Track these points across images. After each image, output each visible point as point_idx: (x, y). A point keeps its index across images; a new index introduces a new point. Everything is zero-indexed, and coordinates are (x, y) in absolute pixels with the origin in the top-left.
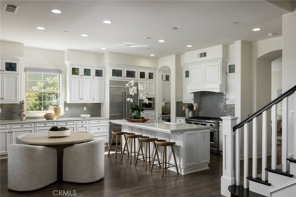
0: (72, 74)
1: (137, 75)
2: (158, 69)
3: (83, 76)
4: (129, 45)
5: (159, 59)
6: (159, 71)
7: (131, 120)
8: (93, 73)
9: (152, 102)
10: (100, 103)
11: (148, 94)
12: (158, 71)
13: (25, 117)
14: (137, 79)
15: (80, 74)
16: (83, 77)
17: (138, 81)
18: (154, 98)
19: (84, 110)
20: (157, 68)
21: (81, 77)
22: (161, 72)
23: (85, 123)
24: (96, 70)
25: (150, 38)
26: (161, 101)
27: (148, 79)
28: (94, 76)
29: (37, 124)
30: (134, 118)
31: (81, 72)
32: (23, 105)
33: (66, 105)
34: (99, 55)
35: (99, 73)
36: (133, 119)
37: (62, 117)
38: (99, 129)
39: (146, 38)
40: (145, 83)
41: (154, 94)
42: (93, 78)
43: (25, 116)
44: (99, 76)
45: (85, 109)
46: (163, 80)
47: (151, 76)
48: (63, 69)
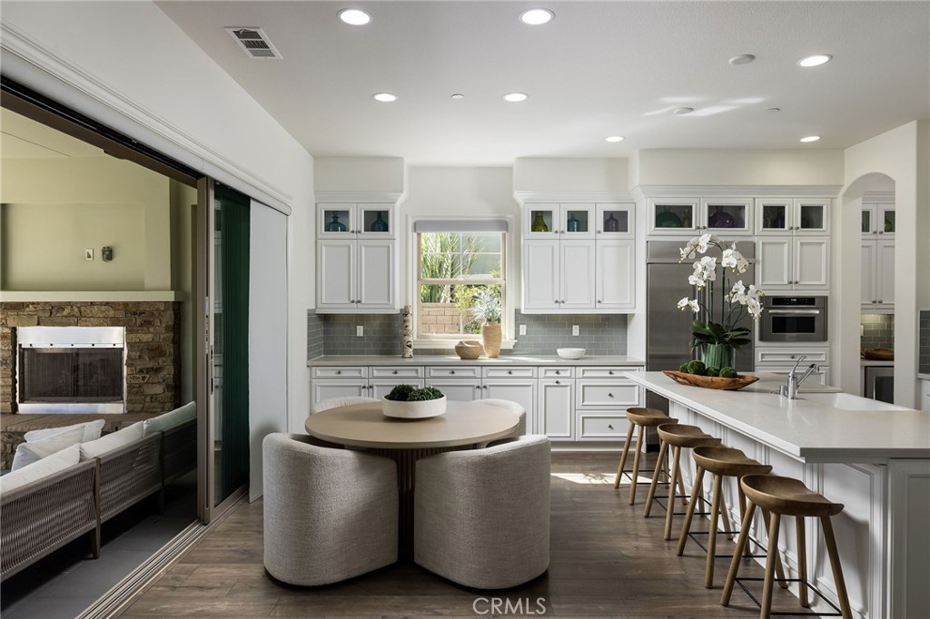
0: (532, 231)
1: (754, 217)
2: (843, 190)
3: (562, 232)
4: (692, 109)
5: (846, 150)
6: (850, 194)
7: (685, 378)
8: (596, 221)
9: (818, 312)
10: (626, 315)
11: (797, 283)
12: (844, 195)
13: (411, 350)
14: (750, 233)
15: (556, 226)
16: (563, 236)
17: (755, 240)
18: (825, 299)
19: (574, 334)
20: (839, 187)
21: (558, 238)
22: (860, 200)
23: (568, 374)
24: (605, 212)
25: (752, 57)
26: (860, 307)
27: (797, 228)
28: (599, 232)
29: (432, 371)
30: (697, 372)
31: (559, 221)
32: (406, 318)
33: (520, 318)
34: (615, 164)
35: (615, 222)
36: (690, 375)
37: (506, 352)
38: (610, 395)
39: (734, 62)
40: (786, 246)
41: (823, 282)
42: (596, 237)
43: (410, 346)
44: (617, 230)
45: (576, 330)
46: (873, 227)
47: (811, 217)
48: (510, 216)
